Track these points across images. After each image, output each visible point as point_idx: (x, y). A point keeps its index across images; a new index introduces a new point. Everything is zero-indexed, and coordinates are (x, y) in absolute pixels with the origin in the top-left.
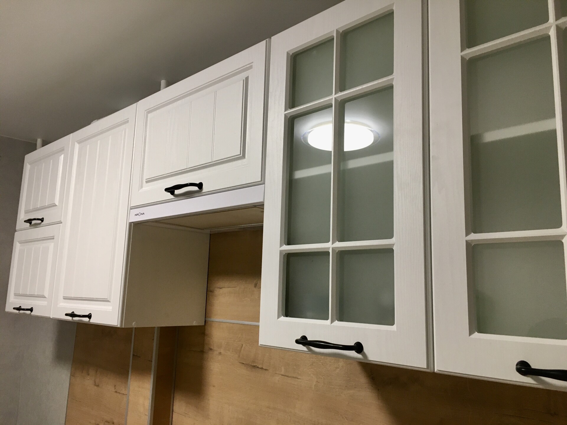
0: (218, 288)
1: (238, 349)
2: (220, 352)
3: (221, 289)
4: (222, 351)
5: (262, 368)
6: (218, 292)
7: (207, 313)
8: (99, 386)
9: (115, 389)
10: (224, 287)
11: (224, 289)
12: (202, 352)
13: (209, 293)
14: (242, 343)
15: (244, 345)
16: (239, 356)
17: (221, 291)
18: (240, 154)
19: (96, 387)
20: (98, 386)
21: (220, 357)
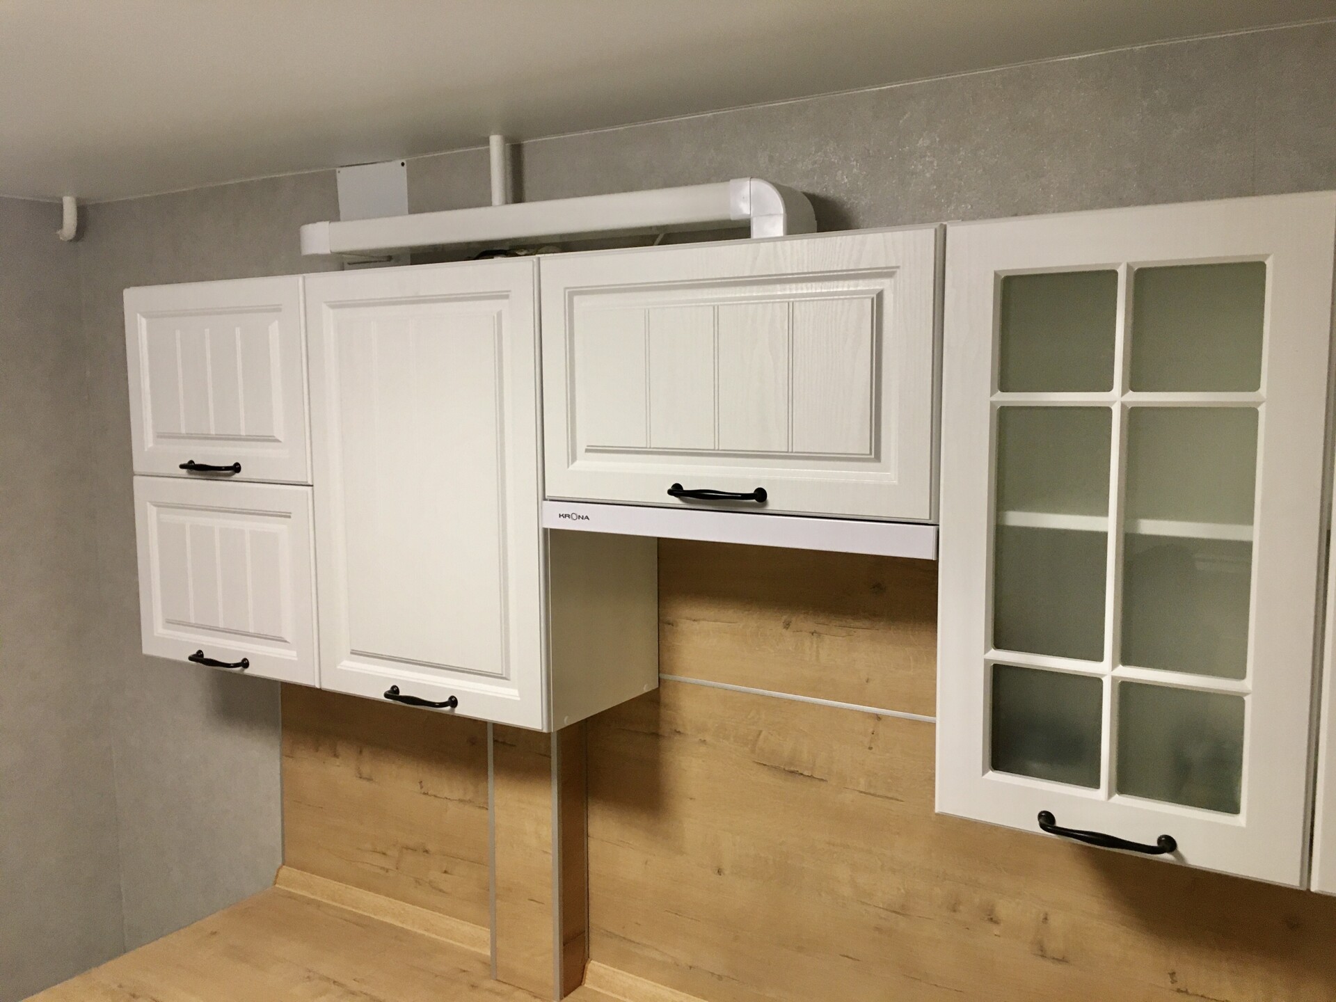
0: (687, 619)
1: (750, 738)
2: (703, 739)
3: (696, 623)
4: (708, 738)
5: (811, 777)
6: (685, 626)
7: (663, 662)
8: (372, 780)
9: (422, 787)
10: (704, 620)
11: (703, 623)
12: (656, 735)
13: (663, 626)
14: (761, 729)
15: (764, 733)
16: (753, 751)
17: (696, 626)
18: (871, 454)
19: (364, 783)
20: (369, 779)
21: (703, 749)
